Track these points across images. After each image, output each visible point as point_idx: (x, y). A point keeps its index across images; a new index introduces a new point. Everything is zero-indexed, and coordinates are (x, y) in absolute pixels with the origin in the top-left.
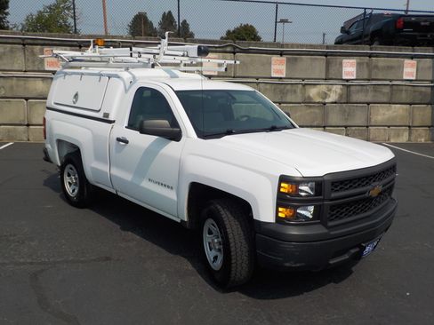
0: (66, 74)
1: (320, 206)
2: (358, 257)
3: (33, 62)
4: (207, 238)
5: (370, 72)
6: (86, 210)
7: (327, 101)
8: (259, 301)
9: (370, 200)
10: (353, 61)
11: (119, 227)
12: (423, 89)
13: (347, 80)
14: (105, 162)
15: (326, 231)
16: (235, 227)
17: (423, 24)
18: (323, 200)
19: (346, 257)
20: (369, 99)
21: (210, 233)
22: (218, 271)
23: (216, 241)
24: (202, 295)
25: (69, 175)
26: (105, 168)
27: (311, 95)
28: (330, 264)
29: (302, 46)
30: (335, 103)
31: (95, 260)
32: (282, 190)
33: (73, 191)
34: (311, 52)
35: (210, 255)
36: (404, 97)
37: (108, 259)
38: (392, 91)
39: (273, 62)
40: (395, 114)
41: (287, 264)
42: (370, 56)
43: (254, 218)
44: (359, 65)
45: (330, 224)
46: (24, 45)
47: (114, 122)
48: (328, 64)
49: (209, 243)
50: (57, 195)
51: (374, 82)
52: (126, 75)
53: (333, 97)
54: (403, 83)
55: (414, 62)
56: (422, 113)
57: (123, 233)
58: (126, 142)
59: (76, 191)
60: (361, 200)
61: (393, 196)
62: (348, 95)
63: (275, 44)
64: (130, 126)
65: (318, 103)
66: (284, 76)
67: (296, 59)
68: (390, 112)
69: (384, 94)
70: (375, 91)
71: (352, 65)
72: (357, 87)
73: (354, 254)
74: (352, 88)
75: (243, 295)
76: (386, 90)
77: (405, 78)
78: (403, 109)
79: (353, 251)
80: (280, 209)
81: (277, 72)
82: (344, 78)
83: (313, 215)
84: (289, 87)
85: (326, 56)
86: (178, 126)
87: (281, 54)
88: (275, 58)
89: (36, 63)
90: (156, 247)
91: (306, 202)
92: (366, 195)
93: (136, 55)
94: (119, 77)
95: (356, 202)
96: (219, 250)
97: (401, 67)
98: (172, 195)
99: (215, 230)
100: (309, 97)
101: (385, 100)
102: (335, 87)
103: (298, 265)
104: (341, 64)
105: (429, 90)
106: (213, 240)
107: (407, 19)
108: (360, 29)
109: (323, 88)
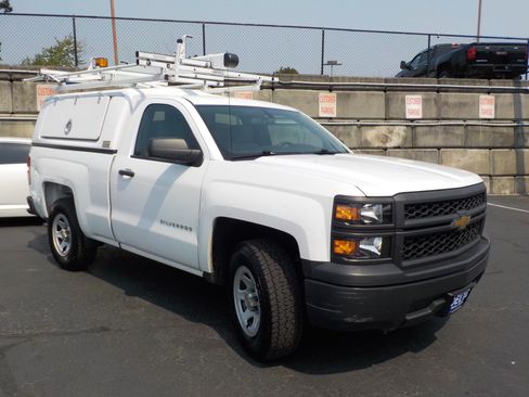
0: (57, 99)
1: (390, 237)
2: (444, 312)
3: (23, 101)
4: (239, 295)
5: (439, 110)
6: (81, 273)
7: (388, 145)
8: (311, 376)
9: (455, 233)
10: (418, 97)
11: (123, 291)
12: (505, 130)
13: (412, 120)
14: (105, 205)
15: (400, 272)
16: (275, 273)
17: (499, 53)
18: (394, 229)
19: (429, 311)
20: (439, 142)
21: (243, 287)
22: (254, 338)
23: (250, 295)
24: (231, 370)
25: (59, 229)
26: (104, 213)
27: (369, 139)
28: (406, 321)
29: (355, 79)
30: (399, 148)
31: (87, 331)
32: (338, 216)
33: (64, 249)
34: (367, 87)
35: (243, 317)
36: (481, 139)
37: (104, 329)
38: (467, 132)
39: (321, 99)
40: (472, 160)
41: (349, 320)
42: (438, 90)
43: (302, 257)
44: (425, 101)
45: (406, 263)
46: (11, 81)
47: (116, 152)
48: (388, 101)
49: (242, 302)
50: (44, 258)
51: (444, 122)
52: (131, 93)
53: (395, 141)
54: (480, 123)
55: (491, 97)
56: (506, 159)
57: (128, 298)
58: (131, 174)
59: (68, 249)
60: (443, 233)
61: (484, 235)
62: (414, 138)
63: (322, 77)
64: (137, 154)
65: (378, 148)
66: (334, 115)
67: (348, 95)
68: (467, 158)
69: (457, 136)
70: (447, 133)
71: (416, 102)
72: (424, 129)
73: (438, 306)
74: (419, 129)
75: (288, 370)
76: (460, 131)
77: (482, 116)
78: (482, 155)
79: (437, 303)
80: (337, 243)
81: (327, 110)
82: (408, 117)
83: (381, 251)
84: (341, 129)
85: (385, 91)
86: (198, 147)
87: (330, 89)
88: (323, 94)
89: (27, 103)
90: (171, 314)
91: (371, 231)
92: (452, 225)
93: (145, 62)
94: (123, 95)
95: (438, 235)
96: (255, 309)
97: (476, 104)
98: (190, 238)
99: (250, 281)
100: (366, 141)
101: (459, 143)
102: (397, 128)
103: (364, 320)
104: (403, 101)
105: (511, 131)
106: (246, 295)
107: (480, 49)
108: (425, 63)
109: (383, 130)
